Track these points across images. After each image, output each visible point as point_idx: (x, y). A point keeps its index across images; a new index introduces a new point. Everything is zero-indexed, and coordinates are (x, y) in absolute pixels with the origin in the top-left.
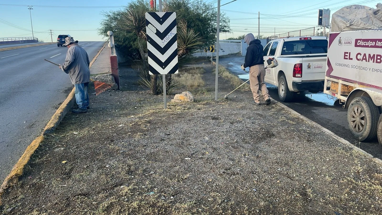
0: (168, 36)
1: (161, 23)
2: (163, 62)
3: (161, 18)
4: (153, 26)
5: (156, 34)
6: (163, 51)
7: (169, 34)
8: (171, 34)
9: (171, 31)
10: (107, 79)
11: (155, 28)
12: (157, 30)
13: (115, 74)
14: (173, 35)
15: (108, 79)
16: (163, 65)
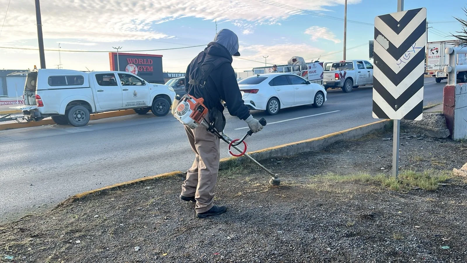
0: (409, 53)
1: (398, 31)
2: (396, 99)
3: (398, 23)
4: (385, 38)
5: (388, 50)
6: (397, 79)
7: (411, 49)
8: (413, 48)
9: (415, 43)
10: (428, 121)
11: (388, 40)
12: (390, 44)
13: (448, 114)
14: (417, 51)
15: (430, 121)
16: (396, 103)
